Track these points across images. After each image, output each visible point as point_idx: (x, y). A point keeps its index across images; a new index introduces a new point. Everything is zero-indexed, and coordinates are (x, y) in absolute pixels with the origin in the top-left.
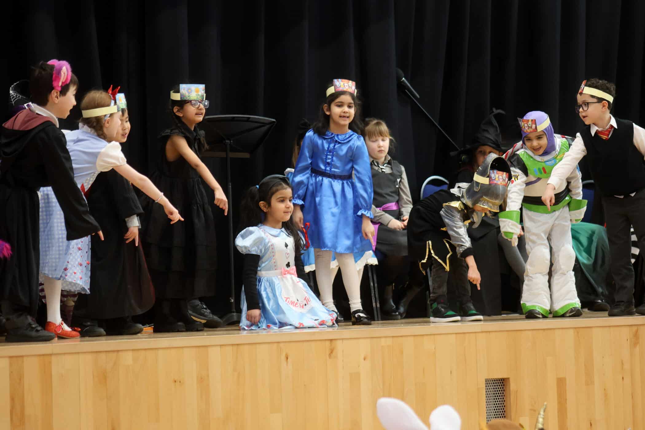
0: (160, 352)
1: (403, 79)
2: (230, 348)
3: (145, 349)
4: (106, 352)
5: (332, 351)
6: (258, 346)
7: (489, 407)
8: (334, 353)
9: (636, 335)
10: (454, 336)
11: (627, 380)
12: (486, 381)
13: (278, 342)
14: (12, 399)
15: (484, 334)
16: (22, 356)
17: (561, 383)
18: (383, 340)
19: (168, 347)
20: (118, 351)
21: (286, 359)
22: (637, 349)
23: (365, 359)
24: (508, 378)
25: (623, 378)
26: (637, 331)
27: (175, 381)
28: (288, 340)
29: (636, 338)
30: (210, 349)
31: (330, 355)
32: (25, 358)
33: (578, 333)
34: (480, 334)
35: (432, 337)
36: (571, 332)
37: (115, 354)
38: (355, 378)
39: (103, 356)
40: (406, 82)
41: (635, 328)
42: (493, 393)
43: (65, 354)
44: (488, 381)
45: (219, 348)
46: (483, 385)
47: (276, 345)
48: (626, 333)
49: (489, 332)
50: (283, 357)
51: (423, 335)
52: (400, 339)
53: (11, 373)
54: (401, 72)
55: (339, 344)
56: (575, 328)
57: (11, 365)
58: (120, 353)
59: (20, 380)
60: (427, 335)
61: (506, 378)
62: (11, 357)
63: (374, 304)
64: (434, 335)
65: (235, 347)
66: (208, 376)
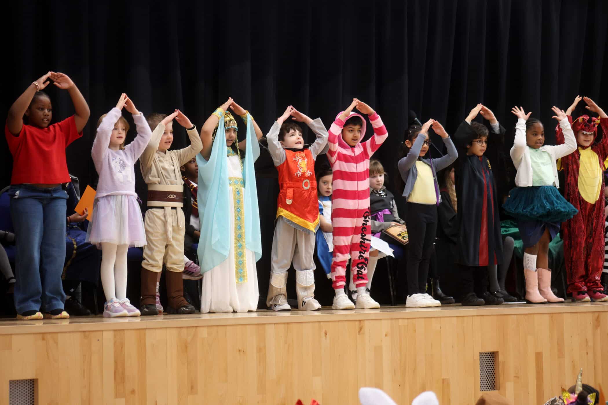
0: (228, 328)
1: (416, 119)
2: (282, 326)
3: (217, 326)
4: (187, 327)
5: (361, 329)
6: (304, 324)
7: (482, 374)
8: (362, 330)
9: (598, 320)
10: (455, 319)
11: (591, 355)
12: (480, 354)
13: (319, 322)
14: (116, 363)
15: (479, 317)
16: (123, 330)
17: (539, 356)
18: (400, 321)
19: (234, 324)
20: (196, 327)
21: (325, 335)
22: (598, 331)
23: (386, 335)
24: (497, 352)
25: (587, 353)
26: (598, 317)
27: (240, 351)
28: (326, 320)
29: (597, 323)
30: (266, 326)
31: (359, 332)
32: (126, 331)
33: (552, 317)
34: (476, 317)
35: (439, 319)
36: (547, 317)
37: (194, 329)
38: (378, 350)
39: (185, 331)
40: (418, 121)
41: (596, 314)
42: (485, 363)
43: (156, 328)
44: (482, 354)
45: (273, 325)
46: (478, 357)
47: (317, 324)
48: (590, 318)
49: (483, 316)
50: (323, 334)
51: (431, 318)
52: (414, 320)
53: (115, 343)
54: (413, 113)
55: (366, 324)
56: (550, 313)
57: (115, 336)
58: (198, 329)
59: (122, 348)
60: (434, 317)
61: (495, 352)
62: (115, 330)
63: (392, 293)
64: (440, 317)
65: (286, 325)
66: (265, 346)
